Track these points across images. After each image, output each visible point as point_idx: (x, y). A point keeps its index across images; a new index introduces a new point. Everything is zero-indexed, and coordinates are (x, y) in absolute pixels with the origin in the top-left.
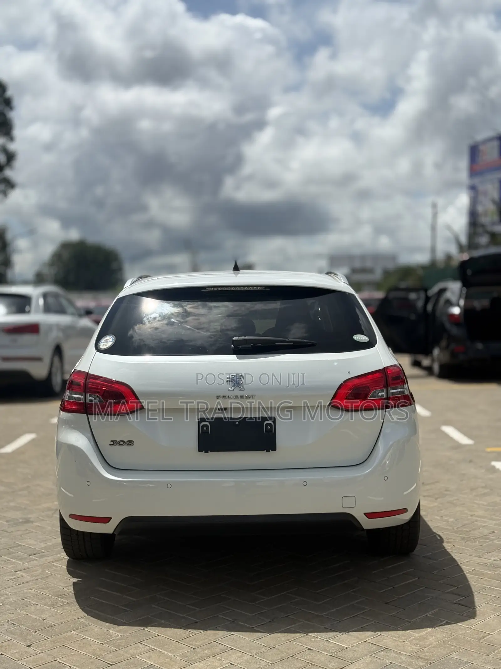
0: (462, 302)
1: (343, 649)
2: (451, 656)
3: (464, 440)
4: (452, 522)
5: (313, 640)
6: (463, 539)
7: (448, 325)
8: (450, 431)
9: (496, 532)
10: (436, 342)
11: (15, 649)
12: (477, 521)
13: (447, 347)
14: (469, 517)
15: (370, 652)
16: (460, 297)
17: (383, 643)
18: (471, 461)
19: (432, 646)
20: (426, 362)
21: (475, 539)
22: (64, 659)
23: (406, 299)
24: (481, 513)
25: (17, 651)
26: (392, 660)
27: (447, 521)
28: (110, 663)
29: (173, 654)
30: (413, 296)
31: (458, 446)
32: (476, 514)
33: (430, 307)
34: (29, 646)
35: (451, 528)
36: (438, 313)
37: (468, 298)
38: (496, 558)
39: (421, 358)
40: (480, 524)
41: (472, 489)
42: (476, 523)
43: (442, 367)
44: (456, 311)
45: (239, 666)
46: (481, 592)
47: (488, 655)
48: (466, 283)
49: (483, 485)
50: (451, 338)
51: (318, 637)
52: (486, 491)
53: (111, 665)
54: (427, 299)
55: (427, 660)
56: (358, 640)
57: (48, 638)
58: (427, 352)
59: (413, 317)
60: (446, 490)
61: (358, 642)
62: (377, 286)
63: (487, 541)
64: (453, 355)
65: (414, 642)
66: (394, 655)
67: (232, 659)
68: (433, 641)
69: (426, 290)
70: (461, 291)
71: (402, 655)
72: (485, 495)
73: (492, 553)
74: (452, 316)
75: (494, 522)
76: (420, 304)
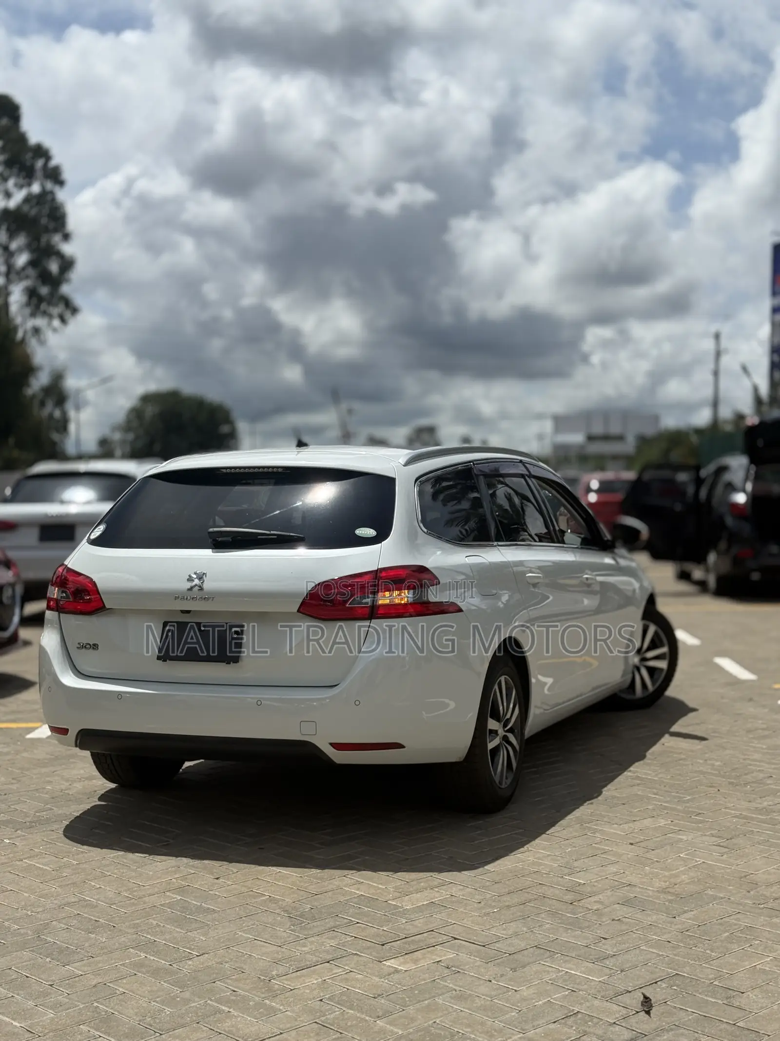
0: (749, 486)
1: (580, 884)
2: (706, 892)
3: (744, 675)
4: (719, 766)
5: (544, 875)
6: (730, 783)
7: (729, 521)
8: (727, 664)
9: (774, 776)
10: (712, 544)
11: (203, 881)
12: (750, 765)
13: (728, 550)
14: (741, 761)
15: (611, 887)
16: (746, 479)
17: (626, 879)
18: (751, 700)
19: (684, 883)
20: (698, 574)
21: (746, 784)
22: (261, 890)
23: (672, 482)
24: (757, 756)
25: (205, 882)
26: (636, 894)
27: (713, 765)
28: (315, 893)
29: (384, 886)
30: (682, 477)
31: (735, 682)
32: (750, 757)
33: (703, 493)
34: (217, 879)
35: (717, 772)
36: (715, 501)
37: (757, 479)
38: (771, 803)
39: (689, 566)
40: (754, 768)
41: (749, 731)
42: (749, 767)
43: (720, 580)
44: (741, 498)
45: (461, 897)
46: (747, 835)
47: (749, 892)
48: (756, 458)
49: (764, 726)
50: (733, 538)
51: (551, 873)
52: (766, 733)
53: (316, 895)
54: (699, 482)
55: (677, 894)
56: (597, 877)
57: (237, 872)
58: (700, 560)
59: (678, 507)
60: (714, 732)
61: (597, 878)
62: (628, 461)
63: (762, 785)
64: (737, 561)
65: (663, 879)
66: (639, 890)
67: (453, 891)
68: (686, 879)
69: (697, 468)
70: (748, 471)
71: (649, 890)
72: (765, 737)
73: (767, 798)
74: (735, 506)
75: (773, 766)
76: (691, 490)
